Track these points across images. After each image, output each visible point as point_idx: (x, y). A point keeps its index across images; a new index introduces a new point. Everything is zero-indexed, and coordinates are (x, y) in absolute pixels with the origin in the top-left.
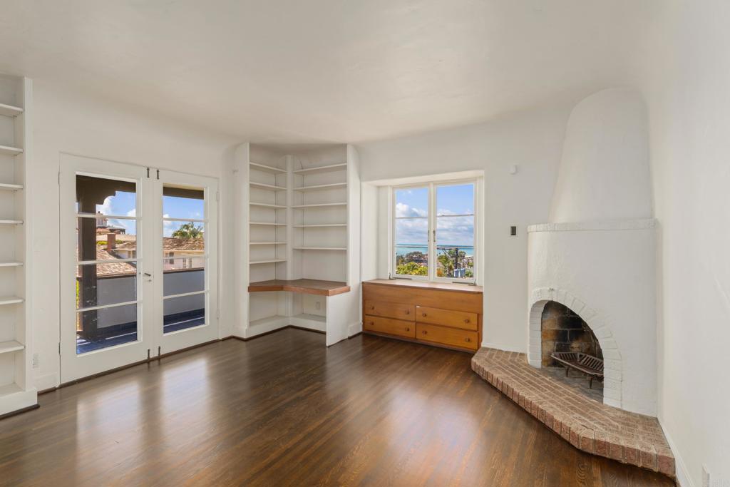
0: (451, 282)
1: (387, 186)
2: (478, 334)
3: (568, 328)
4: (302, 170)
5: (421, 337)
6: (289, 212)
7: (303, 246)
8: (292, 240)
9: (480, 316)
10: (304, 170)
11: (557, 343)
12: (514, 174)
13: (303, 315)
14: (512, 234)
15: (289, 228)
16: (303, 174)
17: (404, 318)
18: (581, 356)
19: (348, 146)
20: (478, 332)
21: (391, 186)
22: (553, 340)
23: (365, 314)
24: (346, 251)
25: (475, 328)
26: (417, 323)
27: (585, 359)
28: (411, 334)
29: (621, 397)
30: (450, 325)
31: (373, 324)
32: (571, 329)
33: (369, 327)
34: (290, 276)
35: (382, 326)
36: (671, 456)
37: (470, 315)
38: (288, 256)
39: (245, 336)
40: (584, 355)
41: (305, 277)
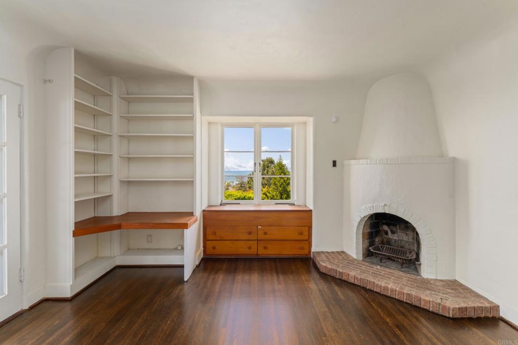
0: (274, 203)
1: (217, 123)
2: (309, 242)
3: (373, 229)
4: (128, 96)
5: (262, 252)
6: (115, 141)
7: (129, 178)
8: (118, 171)
9: (310, 228)
10: (129, 96)
11: (369, 240)
12: (334, 122)
13: (129, 250)
14: (333, 166)
15: (116, 158)
16: (129, 101)
17: (247, 239)
18: (381, 247)
19: (194, 79)
20: (309, 241)
21: (221, 123)
22: (368, 239)
23: (205, 239)
24: (193, 181)
25: (307, 238)
26: (258, 240)
27: (385, 248)
28: (253, 251)
29: (436, 271)
30: (287, 239)
31: (214, 248)
32: (375, 230)
33: (209, 251)
34: (116, 210)
35: (225, 248)
36: (494, 305)
37: (303, 229)
38: (114, 189)
39: (68, 294)
40: (383, 246)
41: (130, 211)
